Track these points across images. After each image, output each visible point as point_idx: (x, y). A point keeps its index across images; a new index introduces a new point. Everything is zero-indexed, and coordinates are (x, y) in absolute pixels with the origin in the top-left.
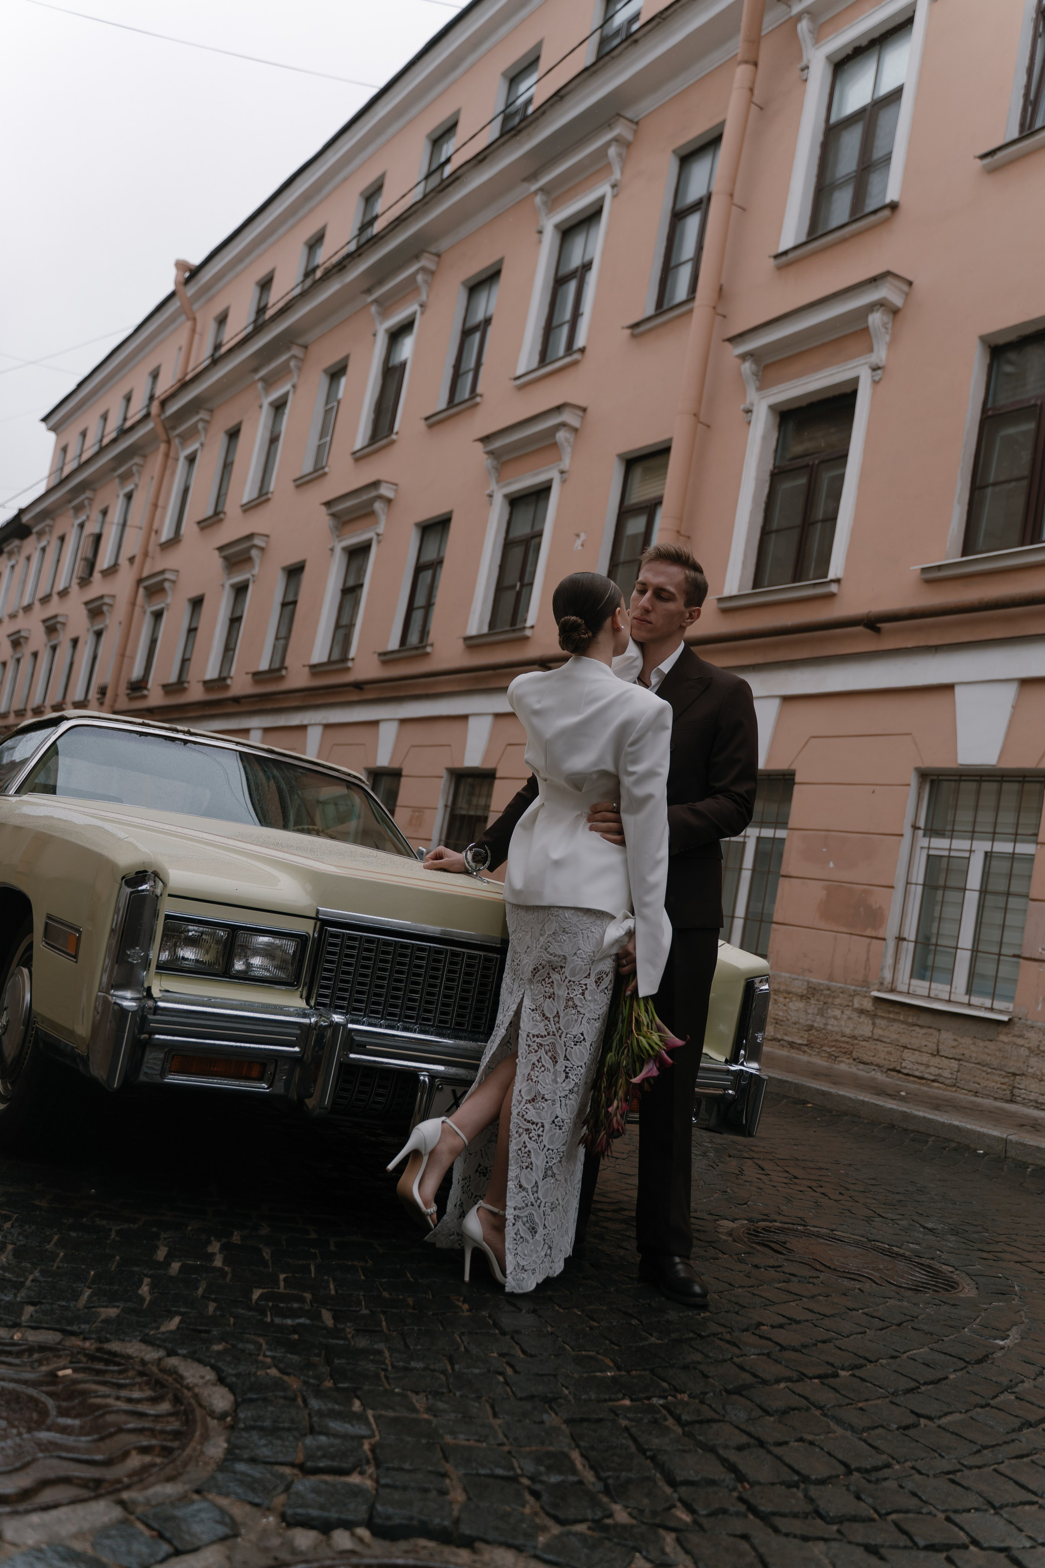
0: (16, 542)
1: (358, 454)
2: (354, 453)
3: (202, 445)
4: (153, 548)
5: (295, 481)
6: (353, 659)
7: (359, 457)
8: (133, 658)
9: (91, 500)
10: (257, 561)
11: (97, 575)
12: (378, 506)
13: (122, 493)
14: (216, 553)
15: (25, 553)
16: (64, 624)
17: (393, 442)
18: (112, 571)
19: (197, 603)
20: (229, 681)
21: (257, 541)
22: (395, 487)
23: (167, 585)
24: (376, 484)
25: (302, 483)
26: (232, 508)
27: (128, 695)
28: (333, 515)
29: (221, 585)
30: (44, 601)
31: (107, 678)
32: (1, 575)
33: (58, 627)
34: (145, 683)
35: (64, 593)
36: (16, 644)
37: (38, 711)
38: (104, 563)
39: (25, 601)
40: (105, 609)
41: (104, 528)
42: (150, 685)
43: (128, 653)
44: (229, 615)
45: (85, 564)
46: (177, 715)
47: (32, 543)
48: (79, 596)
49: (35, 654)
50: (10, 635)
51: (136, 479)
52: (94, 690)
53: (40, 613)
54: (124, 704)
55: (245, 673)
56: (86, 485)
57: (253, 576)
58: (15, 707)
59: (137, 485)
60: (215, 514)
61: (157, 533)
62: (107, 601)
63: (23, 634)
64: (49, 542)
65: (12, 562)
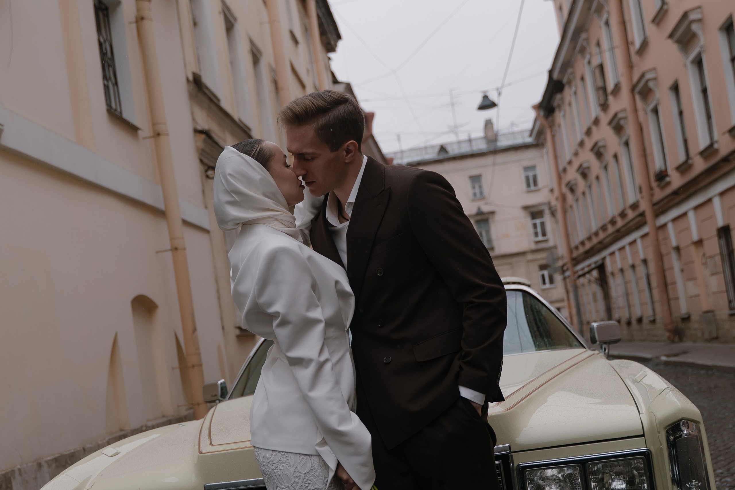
0: (558, 96)
4: (634, 58)
8: (652, 154)
9: (587, 40)
10: (700, 33)
11: (611, 98)
13: (602, 24)
14: (670, 42)
15: (566, 101)
16: (604, 147)
18: (617, 88)
19: (675, 88)
20: (716, 146)
21: (693, 16)
23: (651, 84)
27: (659, 186)
29: (685, 66)
30: (588, 132)
31: (640, 179)
32: (559, 126)
33: (602, 150)
34: (666, 170)
35: (596, 122)
36: (584, 176)
37: (613, 222)
38: (610, 86)
39: (579, 139)
40: (622, 122)
41: (602, 58)
42: (670, 172)
43: (648, 152)
44: (699, 88)
45: (601, 92)
46: (693, 189)
47: (568, 92)
48: (605, 119)
49: (597, 178)
50: (578, 170)
51: (606, 8)
52: (638, 191)
53: (589, 144)
54: (659, 194)
55: (724, 134)
56: (578, 31)
57: (702, 47)
58: (600, 224)
59: (608, 13)
60: (661, 8)
61: (633, 43)
62: (620, 115)
63: (585, 165)
64: (576, 86)
65: (562, 113)
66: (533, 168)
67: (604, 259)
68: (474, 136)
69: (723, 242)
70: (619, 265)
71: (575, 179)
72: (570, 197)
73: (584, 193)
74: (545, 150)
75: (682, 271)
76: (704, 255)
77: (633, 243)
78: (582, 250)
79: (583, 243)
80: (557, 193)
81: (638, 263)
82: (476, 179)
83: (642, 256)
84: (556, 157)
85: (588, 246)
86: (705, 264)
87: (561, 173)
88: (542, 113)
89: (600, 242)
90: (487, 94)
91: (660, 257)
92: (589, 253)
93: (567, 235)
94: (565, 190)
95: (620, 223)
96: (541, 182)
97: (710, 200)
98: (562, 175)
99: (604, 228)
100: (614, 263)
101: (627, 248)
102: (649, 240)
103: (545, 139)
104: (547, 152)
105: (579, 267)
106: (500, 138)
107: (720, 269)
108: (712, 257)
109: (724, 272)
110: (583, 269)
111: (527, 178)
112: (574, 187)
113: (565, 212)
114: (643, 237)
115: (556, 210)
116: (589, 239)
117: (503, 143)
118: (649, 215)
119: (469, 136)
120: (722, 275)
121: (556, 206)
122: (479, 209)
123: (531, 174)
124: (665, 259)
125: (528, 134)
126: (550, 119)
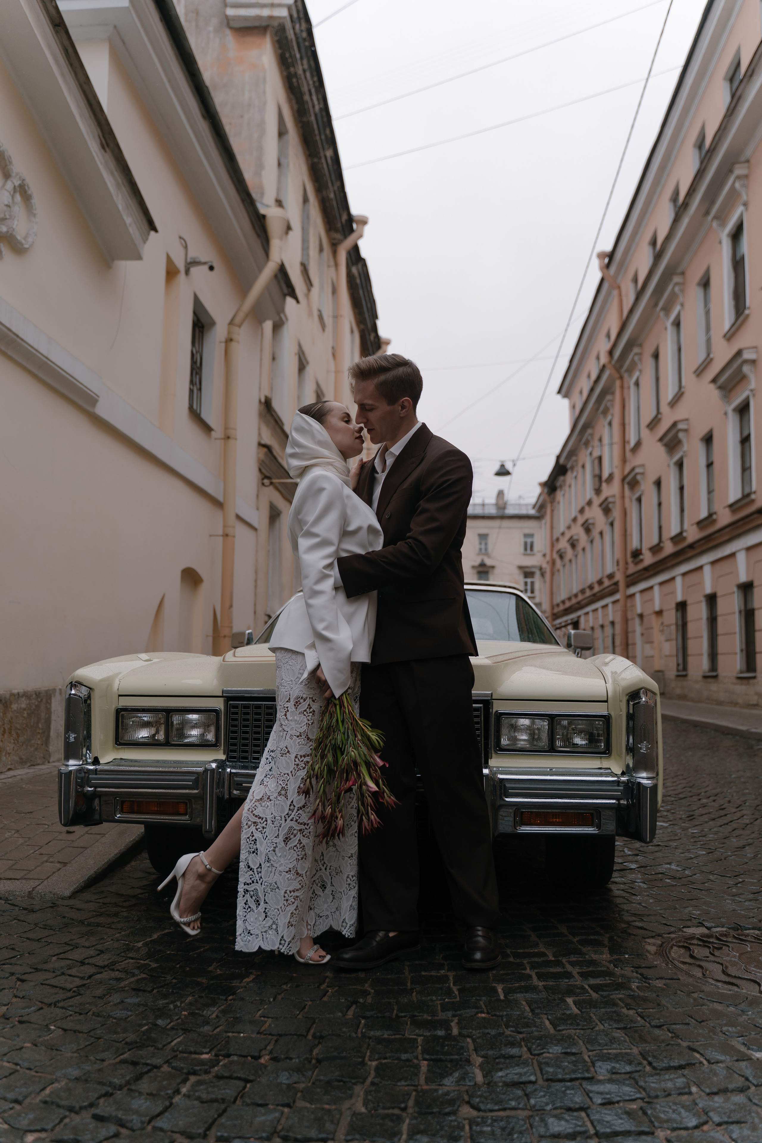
0: (561, 478)
1: (728, 335)
2: (725, 336)
3: (641, 371)
4: (628, 454)
5: (695, 372)
6: (755, 492)
7: (729, 336)
8: (631, 535)
9: (592, 435)
10: (685, 441)
11: (604, 485)
12: (746, 369)
13: (606, 423)
14: (659, 444)
15: (568, 483)
16: (593, 524)
17: (748, 316)
18: (611, 477)
19: (658, 483)
20: (685, 534)
21: (680, 426)
22: (755, 350)
23: (639, 477)
24: (739, 353)
25: (699, 372)
26: (665, 408)
27: (633, 562)
28: (720, 388)
29: (669, 466)
30: (582, 511)
31: (618, 554)
32: (559, 503)
33: (591, 527)
34: (641, 550)
35: (590, 503)
36: (573, 546)
37: (591, 587)
38: (605, 475)
39: (573, 515)
40: (611, 506)
41: (601, 450)
42: (644, 551)
43: (628, 533)
44: (677, 485)
45: (597, 479)
46: (661, 568)
47: (570, 475)
48: (597, 501)
49: (584, 549)
50: (568, 541)
51: (611, 411)
52: (615, 564)
53: (581, 520)
54: (632, 569)
55: (693, 525)
56: (586, 426)
57: (684, 452)
58: (580, 587)
59: (612, 415)
60: (656, 417)
61: (629, 442)
62: (610, 500)
63: (575, 537)
64: (577, 472)
65: (562, 492)
66: (531, 536)
67: (579, 617)
68: (488, 501)
69: (679, 614)
70: (591, 624)
71: (565, 548)
72: (558, 562)
73: (570, 561)
74: (543, 521)
75: (642, 634)
76: (662, 623)
77: (605, 606)
78: (562, 607)
79: (563, 602)
80: (548, 557)
81: (607, 623)
82: (483, 537)
83: (611, 618)
84: (552, 528)
85: (568, 604)
86: (662, 631)
87: (554, 541)
88: (546, 490)
89: (578, 603)
90: (505, 464)
91: (626, 621)
92: (568, 611)
93: (552, 594)
94: (556, 556)
95: (597, 588)
96: (536, 548)
97: (673, 579)
98: (555, 543)
99: (583, 591)
100: (587, 621)
101: (600, 610)
102: (618, 606)
103: (545, 512)
104: (545, 524)
105: (558, 622)
106: (508, 507)
107: (674, 637)
108: (668, 626)
109: (677, 640)
110: (561, 623)
111: (526, 544)
112: (563, 555)
113: (553, 574)
114: (614, 602)
115: (545, 572)
116: (570, 599)
117: (510, 511)
118: (622, 585)
119: (483, 501)
120: (674, 642)
121: (546, 568)
122: (483, 561)
123: (529, 540)
124: (630, 623)
125: (530, 507)
126: (552, 496)
